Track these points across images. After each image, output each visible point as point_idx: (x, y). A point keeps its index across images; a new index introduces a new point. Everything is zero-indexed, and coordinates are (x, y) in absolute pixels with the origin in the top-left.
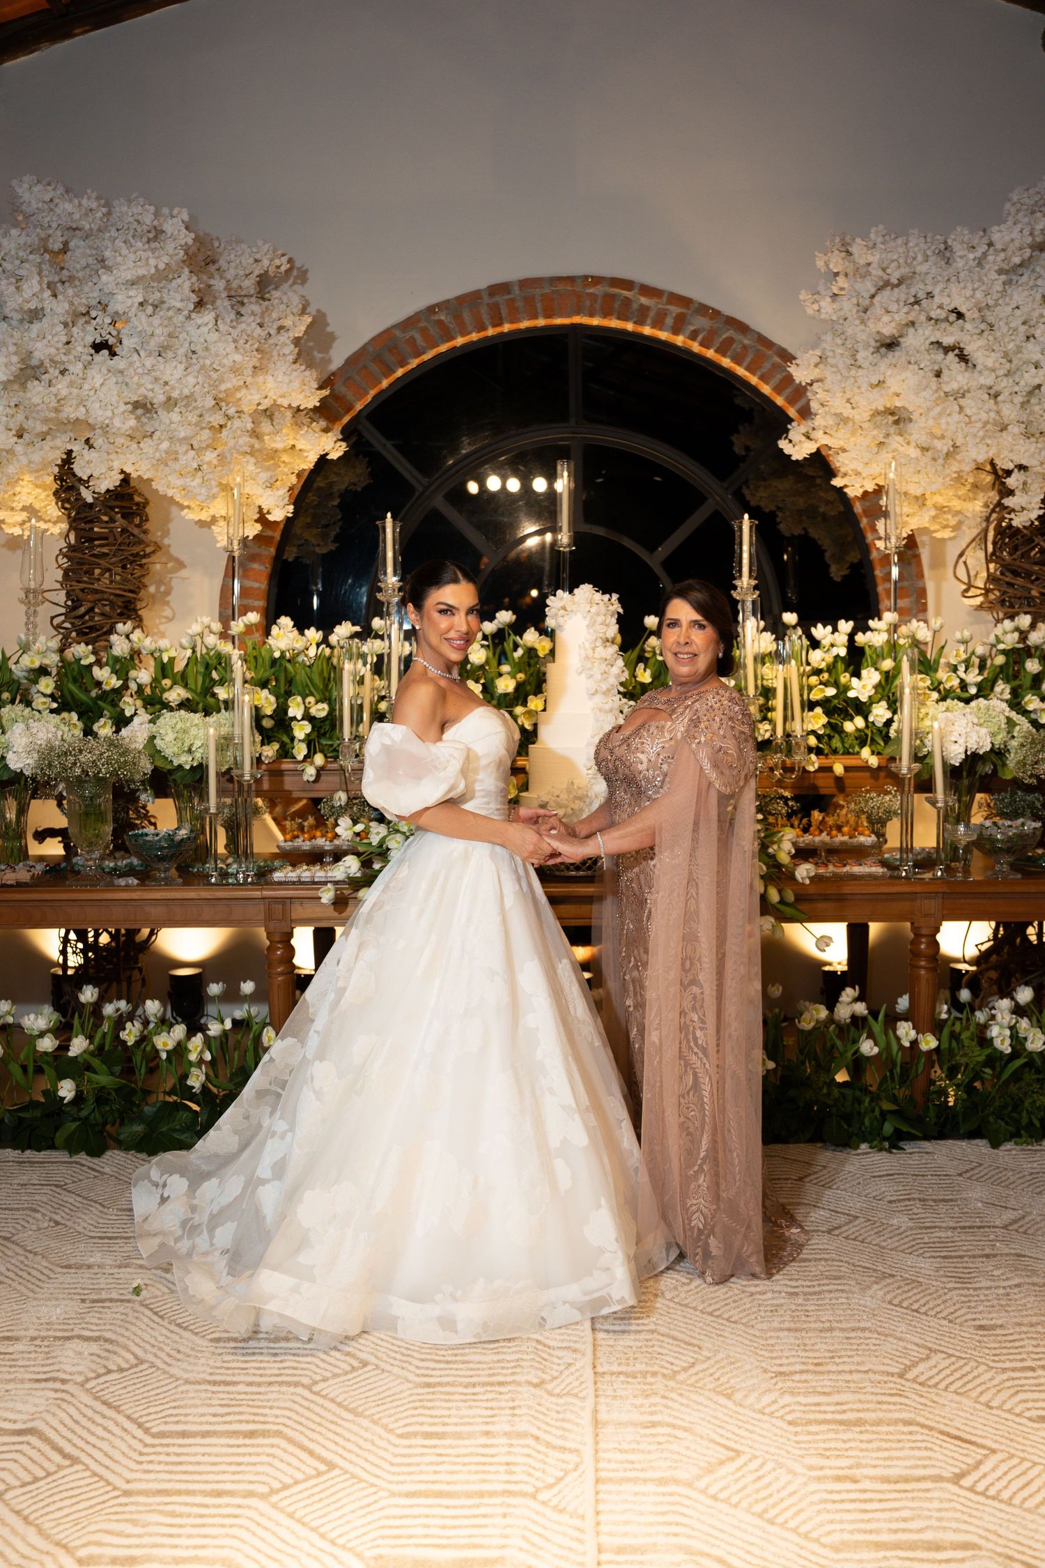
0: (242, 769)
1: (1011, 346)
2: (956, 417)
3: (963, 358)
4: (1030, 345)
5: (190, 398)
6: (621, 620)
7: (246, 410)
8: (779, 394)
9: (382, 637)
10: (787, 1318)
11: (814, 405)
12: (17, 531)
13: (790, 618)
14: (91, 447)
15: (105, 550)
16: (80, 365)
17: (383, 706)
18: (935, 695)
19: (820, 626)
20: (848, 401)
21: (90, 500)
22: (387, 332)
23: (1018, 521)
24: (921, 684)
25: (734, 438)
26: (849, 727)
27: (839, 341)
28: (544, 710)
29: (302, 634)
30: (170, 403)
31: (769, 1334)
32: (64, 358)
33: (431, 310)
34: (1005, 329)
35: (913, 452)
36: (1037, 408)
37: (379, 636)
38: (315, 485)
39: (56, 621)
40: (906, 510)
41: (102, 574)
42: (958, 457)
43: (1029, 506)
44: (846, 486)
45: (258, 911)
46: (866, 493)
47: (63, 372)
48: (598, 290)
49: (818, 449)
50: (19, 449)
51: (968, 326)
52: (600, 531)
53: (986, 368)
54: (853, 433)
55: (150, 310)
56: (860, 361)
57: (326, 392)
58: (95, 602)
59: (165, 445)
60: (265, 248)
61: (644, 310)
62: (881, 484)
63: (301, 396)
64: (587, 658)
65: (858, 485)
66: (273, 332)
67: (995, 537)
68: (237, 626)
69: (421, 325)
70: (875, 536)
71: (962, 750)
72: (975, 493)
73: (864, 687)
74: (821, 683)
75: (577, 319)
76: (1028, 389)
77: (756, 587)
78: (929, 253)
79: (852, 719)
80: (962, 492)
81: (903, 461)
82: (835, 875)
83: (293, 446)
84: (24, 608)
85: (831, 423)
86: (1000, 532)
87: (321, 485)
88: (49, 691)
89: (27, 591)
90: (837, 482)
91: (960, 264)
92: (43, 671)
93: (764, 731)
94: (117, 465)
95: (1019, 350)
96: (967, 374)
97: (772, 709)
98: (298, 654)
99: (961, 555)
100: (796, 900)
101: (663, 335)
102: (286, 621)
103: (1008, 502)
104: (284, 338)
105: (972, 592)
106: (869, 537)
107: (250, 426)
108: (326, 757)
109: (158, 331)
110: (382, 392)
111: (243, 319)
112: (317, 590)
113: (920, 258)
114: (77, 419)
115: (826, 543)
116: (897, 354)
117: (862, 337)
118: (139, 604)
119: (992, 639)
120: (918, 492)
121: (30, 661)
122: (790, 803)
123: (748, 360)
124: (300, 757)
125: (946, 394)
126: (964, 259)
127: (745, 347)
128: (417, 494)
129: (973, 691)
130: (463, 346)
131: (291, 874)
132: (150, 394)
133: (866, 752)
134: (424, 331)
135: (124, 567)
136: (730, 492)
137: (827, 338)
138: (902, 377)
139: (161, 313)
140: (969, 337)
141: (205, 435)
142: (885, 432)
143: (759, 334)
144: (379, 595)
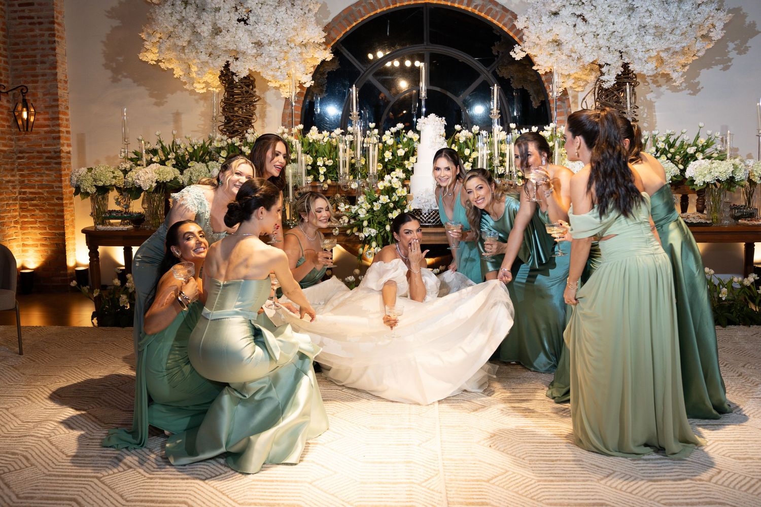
0: (302, 185)
1: (603, 16)
2: (581, 44)
3: (584, 20)
4: (611, 16)
5: (278, 41)
6: (446, 127)
7: (297, 45)
8: (512, 31)
9: (352, 134)
11: (524, 37)
12: (202, 91)
13: (513, 126)
14: (237, 59)
15: (240, 99)
16: (234, 29)
17: (353, 161)
20: (538, 37)
21: (236, 81)
22: (349, 7)
23: (605, 86)
25: (493, 48)
27: (535, 12)
28: (416, 162)
29: (320, 132)
30: (271, 42)
32: (228, 26)
34: (600, 9)
35: (564, 57)
36: (614, 41)
37: (350, 134)
39: (221, 128)
41: (239, 109)
42: (581, 60)
43: (610, 80)
44: (538, 70)
46: (546, 73)
47: (228, 31)
49: (527, 55)
50: (210, 61)
51: (586, 7)
52: (438, 89)
53: (592, 25)
54: (540, 50)
55: (260, 5)
56: (543, 21)
57: (326, 34)
58: (238, 120)
59: (267, 60)
62: (551, 70)
63: (318, 38)
64: (433, 142)
65: (543, 70)
66: (307, 12)
67: (598, 91)
68: (295, 130)
69: (363, 4)
72: (591, 73)
75: (427, 1)
76: (610, 33)
77: (499, 114)
81: (560, 61)
83: (313, 57)
84: (211, 123)
85: (531, 45)
86: (601, 88)
87: (322, 71)
88: (225, 156)
89: (213, 117)
90: (535, 68)
92: (222, 148)
93: (501, 170)
94: (247, 67)
95: (606, 17)
96: (586, 27)
98: (319, 141)
99: (584, 99)
101: (463, 7)
102: (314, 128)
103: (603, 78)
104: (310, 15)
106: (548, 91)
107: (300, 51)
108: (332, 181)
109: (265, 15)
110: (347, 32)
111: (295, 7)
114: (232, 50)
115: (531, 91)
116: (558, 18)
117: (544, 11)
118: (253, 121)
120: (567, 73)
121: (216, 144)
123: (498, 17)
124: (322, 181)
125: (578, 34)
127: (497, 12)
128: (361, 74)
130: (380, 13)
132: (262, 41)
134: (364, 7)
135: (247, 106)
136: (491, 72)
137: (530, 10)
138: (559, 28)
139: (265, 7)
140: (586, 11)
141: (282, 55)
142: (553, 49)
143: (503, 6)
144: (350, 117)
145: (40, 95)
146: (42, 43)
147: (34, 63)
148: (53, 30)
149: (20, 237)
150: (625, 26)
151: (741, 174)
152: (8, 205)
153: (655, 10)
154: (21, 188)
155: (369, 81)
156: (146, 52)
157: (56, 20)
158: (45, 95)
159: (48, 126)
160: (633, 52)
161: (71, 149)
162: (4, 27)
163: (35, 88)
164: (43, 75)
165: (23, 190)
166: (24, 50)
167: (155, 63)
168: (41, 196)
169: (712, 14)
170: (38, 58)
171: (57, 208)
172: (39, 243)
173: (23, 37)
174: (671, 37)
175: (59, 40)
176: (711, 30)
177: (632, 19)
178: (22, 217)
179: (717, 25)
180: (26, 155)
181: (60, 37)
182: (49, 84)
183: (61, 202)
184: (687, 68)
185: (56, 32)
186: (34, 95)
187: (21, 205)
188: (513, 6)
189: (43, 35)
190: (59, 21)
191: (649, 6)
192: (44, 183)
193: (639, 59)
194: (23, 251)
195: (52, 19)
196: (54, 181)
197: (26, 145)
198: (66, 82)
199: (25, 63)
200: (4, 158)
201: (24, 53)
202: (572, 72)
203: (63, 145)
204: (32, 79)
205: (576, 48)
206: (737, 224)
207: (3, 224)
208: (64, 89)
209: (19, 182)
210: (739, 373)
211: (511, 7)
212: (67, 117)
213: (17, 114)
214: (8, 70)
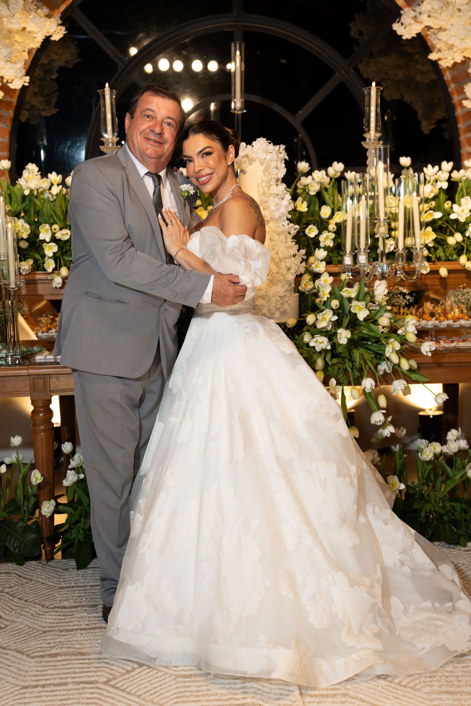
0: (9, 279)
6: (287, 164)
10: (443, 682)
13: (405, 161)
19: (430, 166)
25: (351, 25)
26: (451, 241)
31: (433, 697)
38: (40, 62)
44: (440, 59)
45: (26, 384)
46: (455, 64)
49: (422, 30)
52: (256, 99)
54: (452, 16)
62: (467, 56)
65: (450, 58)
70: (461, 97)
73: (463, 211)
74: (430, 209)
77: (379, 139)
79: (452, 234)
82: (446, 349)
83: (24, 28)
87: (46, 62)
90: (433, 56)
93: (390, 246)
97: (395, 229)
98: (42, 193)
100: (419, 367)
102: (32, 167)
106: (456, 98)
112: (44, 145)
115: (418, 106)
122: (408, 297)
124: (50, 270)
128: (120, 70)
131: (49, 357)
133: (463, 259)
136: (352, 67)
144: (101, 148)
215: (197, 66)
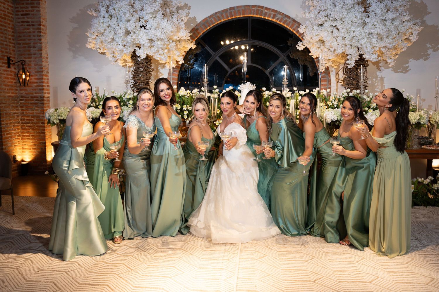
1: (348, 27)
2: (335, 43)
3: (338, 29)
4: (352, 27)
5: (162, 40)
7: (174, 40)
8: (297, 33)
11: (304, 37)
12: (122, 65)
13: (295, 89)
14: (140, 48)
15: (142, 70)
16: (138, 31)
18: (326, 107)
19: (301, 91)
20: (311, 38)
21: (140, 61)
22: (206, 18)
23: (349, 67)
24: (323, 105)
27: (310, 23)
29: (186, 91)
30: (158, 40)
32: (135, 30)
33: (216, 13)
34: (347, 23)
35: (326, 50)
36: (354, 41)
37: (203, 92)
39: (132, 86)
40: (325, 62)
41: (142, 76)
42: (335, 52)
43: (352, 63)
44: (312, 56)
46: (317, 58)
47: (134, 33)
48: (255, 9)
49: (306, 47)
50: (124, 50)
51: (338, 22)
53: (342, 32)
55: (153, 18)
56: (314, 29)
57: (191, 34)
58: (140, 82)
59: (156, 49)
60: (178, 1)
61: (266, 13)
63: (186, 37)
65: (315, 56)
66: (180, 22)
67: (346, 69)
69: (214, 17)
71: (330, 120)
72: (342, 58)
75: (250, 15)
76: (352, 37)
77: (287, 82)
78: (331, 4)
80: (339, 58)
81: (324, 51)
83: (185, 47)
84: (125, 84)
85: (307, 42)
88: (132, 103)
89: (126, 81)
90: (310, 54)
91: (337, 7)
92: (130, 99)
94: (146, 53)
95: (349, 28)
96: (338, 33)
98: (185, 95)
99: (337, 73)
101: (270, 19)
102: (182, 88)
103: (348, 62)
104: (183, 23)
105: (340, 81)
106: (318, 68)
107: (175, 45)
109: (155, 24)
110: (204, 32)
111: (174, 19)
113: (329, 5)
114: (137, 43)
116: (322, 28)
117: (315, 23)
119: (342, 94)
120: (328, 59)
121: (127, 97)
123: (290, 25)
124: (186, 118)
125: (334, 37)
126: (338, 7)
127: (290, 22)
128: (212, 56)
129: (335, 106)
130: (223, 22)
132: (153, 39)
134: (214, 18)
135: (146, 74)
136: (285, 56)
137: (308, 22)
138: (323, 33)
139: (156, 19)
140: (339, 24)
141: (165, 46)
142: (320, 45)
143: (293, 19)
144: (203, 82)
145: (33, 65)
146: (34, 36)
147: (30, 47)
148: (40, 29)
149: (21, 144)
150: (360, 33)
151: (424, 121)
152: (14, 126)
153: (377, 24)
154: (22, 117)
155: (216, 61)
156: (90, 43)
157: (42, 24)
158: (35, 65)
159: (37, 83)
160: (365, 48)
161: (50, 95)
162: (13, 27)
163: (30, 61)
164: (34, 54)
165: (23, 118)
166: (24, 40)
167: (95, 49)
168: (33, 121)
169: (411, 27)
170: (32, 45)
171: (41, 128)
172: (31, 147)
173: (24, 33)
174: (387, 40)
175: (44, 35)
176: (411, 36)
177: (365, 29)
178: (22, 133)
179: (414, 33)
180: (25, 99)
181: (44, 33)
182: (37, 59)
183: (43, 125)
184: (397, 56)
185: (42, 30)
186: (29, 65)
187: (22, 126)
188: (299, 19)
189: (34, 32)
190: (44, 24)
191: (374, 22)
192: (34, 114)
193: (368, 52)
194: (23, 152)
195: (39, 23)
196: (40, 113)
197: (25, 93)
198: (47, 58)
199: (24, 47)
200: (12, 100)
201: (24, 42)
202: (330, 58)
203: (45, 93)
204: (28, 56)
205: (332, 45)
206: (422, 149)
207: (11, 137)
208: (46, 62)
209: (21, 113)
210: (416, 238)
211: (298, 20)
212: (48, 78)
213: (19, 76)
214: (14, 51)
215: (243, 47)
